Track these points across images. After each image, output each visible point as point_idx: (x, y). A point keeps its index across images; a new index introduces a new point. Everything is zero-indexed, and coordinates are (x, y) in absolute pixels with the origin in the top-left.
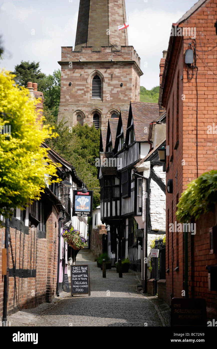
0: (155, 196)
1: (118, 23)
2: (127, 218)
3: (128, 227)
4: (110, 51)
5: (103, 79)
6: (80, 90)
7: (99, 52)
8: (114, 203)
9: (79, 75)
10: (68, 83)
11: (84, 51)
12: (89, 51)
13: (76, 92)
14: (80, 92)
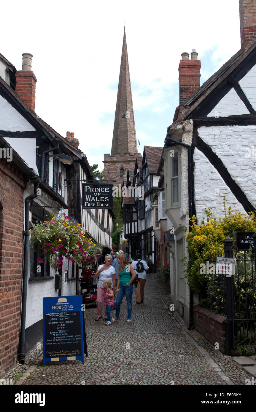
0: (202, 173)
1: (132, 142)
2: (142, 234)
3: (143, 240)
4: (129, 155)
5: (125, 169)
6: (114, 175)
7: (123, 156)
8: (133, 223)
9: (113, 168)
10: (108, 172)
11: (115, 156)
12: (118, 156)
13: (112, 176)
14: (113, 176)
